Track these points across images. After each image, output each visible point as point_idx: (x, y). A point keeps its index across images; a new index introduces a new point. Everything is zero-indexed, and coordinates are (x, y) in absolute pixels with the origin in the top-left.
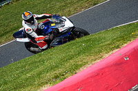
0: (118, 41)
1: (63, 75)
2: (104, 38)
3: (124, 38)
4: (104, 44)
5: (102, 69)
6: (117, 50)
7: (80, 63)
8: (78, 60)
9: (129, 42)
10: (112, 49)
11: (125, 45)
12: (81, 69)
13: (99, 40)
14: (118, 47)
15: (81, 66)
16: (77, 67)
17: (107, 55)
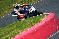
0: (33, 23)
1: (9, 38)
2: (27, 22)
3: (35, 22)
4: (27, 24)
5: (26, 35)
6: (32, 27)
7: (16, 33)
8: (16, 31)
9: (37, 24)
10: (30, 27)
11: (36, 25)
12: (17, 35)
13: (25, 23)
14: (33, 26)
15: (17, 34)
16: (15, 34)
17: (28, 29)
